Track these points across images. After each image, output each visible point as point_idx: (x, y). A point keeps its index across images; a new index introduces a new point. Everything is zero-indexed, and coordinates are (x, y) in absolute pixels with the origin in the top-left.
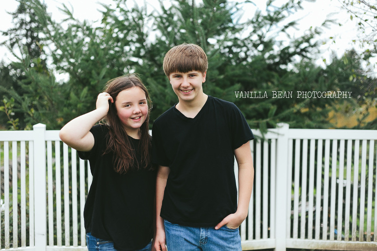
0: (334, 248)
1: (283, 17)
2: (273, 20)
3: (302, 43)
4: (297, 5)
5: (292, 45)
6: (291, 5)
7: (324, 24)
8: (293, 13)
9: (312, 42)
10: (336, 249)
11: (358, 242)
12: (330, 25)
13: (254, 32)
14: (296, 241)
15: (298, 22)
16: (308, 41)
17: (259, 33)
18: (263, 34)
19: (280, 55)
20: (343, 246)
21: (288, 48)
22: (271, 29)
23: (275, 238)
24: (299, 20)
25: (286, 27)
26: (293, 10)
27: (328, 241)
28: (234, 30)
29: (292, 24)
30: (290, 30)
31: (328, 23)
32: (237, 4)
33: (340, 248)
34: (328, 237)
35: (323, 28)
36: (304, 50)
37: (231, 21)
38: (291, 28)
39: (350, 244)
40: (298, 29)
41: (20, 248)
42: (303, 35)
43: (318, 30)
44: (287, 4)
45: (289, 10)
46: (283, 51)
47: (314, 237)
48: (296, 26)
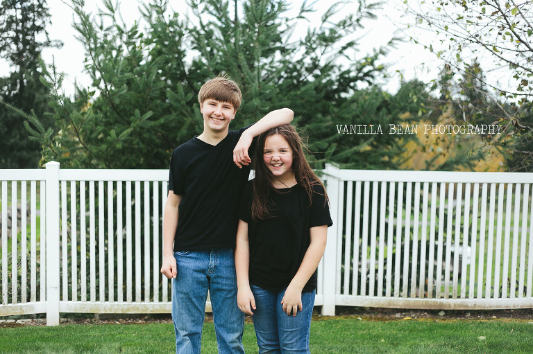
0: (390, 305)
1: (340, 36)
2: (327, 40)
3: (364, 66)
4: (356, 23)
5: (353, 68)
6: (348, 23)
7: (390, 43)
8: (352, 33)
9: (377, 64)
10: (392, 307)
11: (417, 299)
12: (398, 44)
13: (307, 53)
14: (347, 298)
15: (357, 42)
16: (372, 64)
17: (313, 55)
18: (317, 57)
19: (338, 81)
20: (401, 304)
21: (348, 72)
22: (326, 51)
23: (323, 294)
24: (358, 39)
25: (344, 48)
26: (351, 29)
27: (384, 298)
28: (284, 51)
29: (351, 44)
30: (348, 51)
31: (395, 42)
32: (287, 20)
33: (397, 306)
34: (384, 294)
35: (389, 47)
36: (367, 74)
37: (279, 40)
38: (349, 49)
39: (409, 301)
40: (358, 50)
41: (28, 303)
42: (365, 56)
43: (384, 50)
44: (345, 22)
45: (347, 28)
46: (341, 76)
47: (367, 293)
48: (355, 46)
